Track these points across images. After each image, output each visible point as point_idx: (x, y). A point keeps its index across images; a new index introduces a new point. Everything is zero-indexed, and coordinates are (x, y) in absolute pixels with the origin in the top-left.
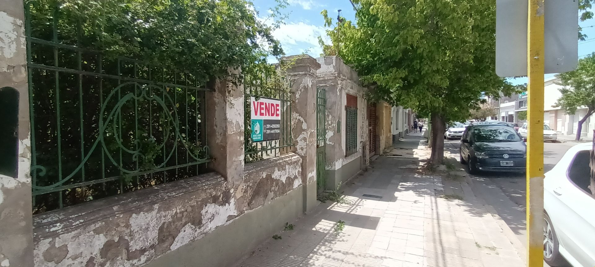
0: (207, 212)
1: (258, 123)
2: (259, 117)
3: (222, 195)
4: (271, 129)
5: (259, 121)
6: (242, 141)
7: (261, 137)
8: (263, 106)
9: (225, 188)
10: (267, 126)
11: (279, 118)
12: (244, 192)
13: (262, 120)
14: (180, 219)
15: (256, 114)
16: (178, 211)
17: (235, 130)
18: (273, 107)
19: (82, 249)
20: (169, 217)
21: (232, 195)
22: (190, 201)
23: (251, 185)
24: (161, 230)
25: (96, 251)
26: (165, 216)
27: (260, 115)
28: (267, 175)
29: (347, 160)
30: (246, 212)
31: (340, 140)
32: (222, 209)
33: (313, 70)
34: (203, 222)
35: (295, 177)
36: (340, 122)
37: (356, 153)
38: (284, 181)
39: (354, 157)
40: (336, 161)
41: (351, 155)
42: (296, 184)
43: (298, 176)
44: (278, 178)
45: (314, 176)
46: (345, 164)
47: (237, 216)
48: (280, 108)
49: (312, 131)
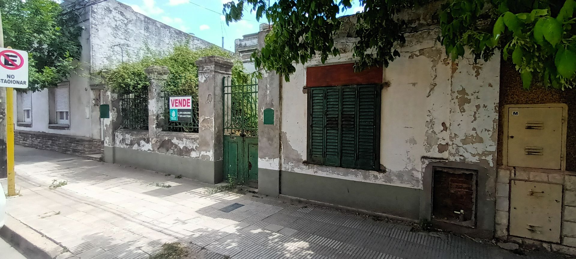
0: (142, 143)
1: (174, 111)
2: (174, 108)
3: (146, 139)
4: (183, 115)
6: (155, 119)
7: (176, 118)
8: (178, 101)
9: (148, 137)
10: (180, 113)
11: (190, 108)
12: (156, 142)
13: (177, 109)
14: (135, 141)
15: (173, 106)
16: (134, 138)
17: (151, 113)
18: (184, 101)
19: (120, 137)
21: (150, 141)
22: (137, 136)
23: (159, 140)
24: (131, 141)
25: (121, 139)
26: (132, 138)
28: (168, 139)
29: (315, 170)
30: (156, 152)
31: (272, 133)
32: (147, 145)
33: (208, 67)
34: (141, 146)
35: (193, 150)
36: (273, 111)
37: (373, 172)
38: (181, 148)
39: (365, 177)
40: (259, 157)
41: (341, 169)
42: (194, 155)
43: (195, 150)
44: (177, 144)
45: (211, 156)
46: (304, 172)
47: (152, 151)
48: (191, 101)
49: (206, 118)
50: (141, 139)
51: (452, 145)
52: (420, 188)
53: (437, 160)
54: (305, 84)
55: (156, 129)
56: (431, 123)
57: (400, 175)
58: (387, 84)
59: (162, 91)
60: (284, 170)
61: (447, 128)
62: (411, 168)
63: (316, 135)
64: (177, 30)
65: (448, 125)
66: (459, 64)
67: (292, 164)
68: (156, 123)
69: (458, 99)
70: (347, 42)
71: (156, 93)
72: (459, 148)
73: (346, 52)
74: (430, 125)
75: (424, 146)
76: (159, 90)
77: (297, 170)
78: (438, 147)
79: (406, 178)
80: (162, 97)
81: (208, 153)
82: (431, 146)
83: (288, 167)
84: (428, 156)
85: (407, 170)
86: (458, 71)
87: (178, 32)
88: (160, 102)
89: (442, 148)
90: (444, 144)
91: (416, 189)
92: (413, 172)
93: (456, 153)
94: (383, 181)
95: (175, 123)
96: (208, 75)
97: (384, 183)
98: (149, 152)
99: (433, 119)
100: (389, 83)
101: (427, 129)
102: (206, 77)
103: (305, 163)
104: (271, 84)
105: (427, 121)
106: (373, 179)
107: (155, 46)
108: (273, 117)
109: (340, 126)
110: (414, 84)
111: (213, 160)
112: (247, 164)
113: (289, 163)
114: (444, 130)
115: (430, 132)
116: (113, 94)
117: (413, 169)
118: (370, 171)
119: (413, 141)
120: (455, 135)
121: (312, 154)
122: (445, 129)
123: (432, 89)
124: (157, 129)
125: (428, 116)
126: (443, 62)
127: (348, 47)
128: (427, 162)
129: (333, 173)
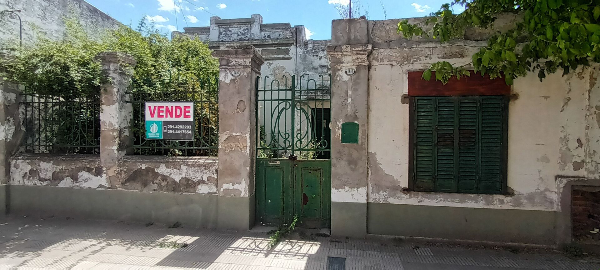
0: (82, 175)
1: (154, 124)
2: (156, 119)
3: (95, 169)
4: (175, 129)
5: (157, 122)
6: (114, 136)
7: (160, 135)
8: (163, 109)
9: (98, 165)
10: (167, 127)
11: (190, 119)
12: (117, 173)
13: (161, 121)
14: (64, 173)
15: (152, 115)
16: (63, 168)
17: (107, 127)
18: (178, 110)
19: (23, 168)
20: (58, 169)
21: (104, 172)
22: (71, 165)
23: (125, 170)
24: (53, 173)
25: (28, 171)
26: (56, 168)
27: (158, 117)
28: (146, 168)
29: (419, 199)
30: (119, 189)
31: (355, 155)
32: (94, 178)
33: (239, 60)
34: (79, 180)
35: (202, 182)
36: (358, 125)
37: (498, 196)
38: (177, 180)
39: (488, 203)
40: (334, 188)
41: (457, 195)
42: (203, 189)
43: (208, 182)
44: (166, 174)
45: (242, 190)
46: (403, 202)
47: (109, 188)
48: (192, 110)
49: (234, 134)
50: (81, 169)
51: (591, 162)
52: (555, 209)
53: (576, 179)
54: (406, 91)
55: (118, 152)
56: (565, 140)
57: (531, 198)
58: (516, 97)
59: (126, 93)
60: (372, 202)
61: (582, 145)
62: (544, 189)
63: (423, 155)
64: (91, 6)
65: (583, 141)
66: (597, 79)
67: (385, 193)
68: (119, 144)
69: (596, 114)
70: (465, 45)
71: (119, 95)
72: (598, 165)
73: (464, 57)
74: (564, 142)
75: (558, 164)
76: (123, 90)
77: (392, 201)
78: (573, 165)
79: (537, 200)
80: (127, 102)
81: (236, 186)
82: (566, 164)
83: (380, 197)
84: (563, 174)
85: (539, 191)
86: (596, 86)
87: (92, 9)
88: (124, 110)
89: (578, 166)
90: (580, 161)
91: (549, 212)
92: (547, 193)
93: (595, 170)
94: (511, 206)
95: (157, 142)
96: (239, 73)
97: (512, 208)
98: (100, 189)
99: (568, 135)
100: (517, 96)
101: (561, 146)
102: (235, 75)
103: (405, 190)
104: (354, 90)
105: (561, 138)
106: (498, 204)
107: (57, 24)
108: (358, 133)
109: (456, 144)
110: (546, 98)
111: (248, 196)
112: (301, 197)
113: (381, 192)
114: (579, 146)
115: (564, 149)
116: (7, 94)
117: (547, 190)
118: (495, 195)
119: (546, 160)
120: (594, 151)
121: (416, 179)
122: (581, 145)
123: (566, 104)
124: (120, 152)
125: (561, 131)
126: (577, 76)
127: (467, 51)
128: (565, 181)
129: (446, 200)
